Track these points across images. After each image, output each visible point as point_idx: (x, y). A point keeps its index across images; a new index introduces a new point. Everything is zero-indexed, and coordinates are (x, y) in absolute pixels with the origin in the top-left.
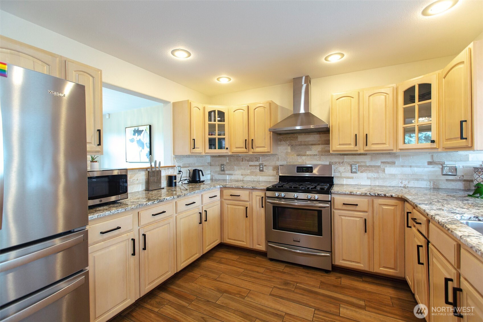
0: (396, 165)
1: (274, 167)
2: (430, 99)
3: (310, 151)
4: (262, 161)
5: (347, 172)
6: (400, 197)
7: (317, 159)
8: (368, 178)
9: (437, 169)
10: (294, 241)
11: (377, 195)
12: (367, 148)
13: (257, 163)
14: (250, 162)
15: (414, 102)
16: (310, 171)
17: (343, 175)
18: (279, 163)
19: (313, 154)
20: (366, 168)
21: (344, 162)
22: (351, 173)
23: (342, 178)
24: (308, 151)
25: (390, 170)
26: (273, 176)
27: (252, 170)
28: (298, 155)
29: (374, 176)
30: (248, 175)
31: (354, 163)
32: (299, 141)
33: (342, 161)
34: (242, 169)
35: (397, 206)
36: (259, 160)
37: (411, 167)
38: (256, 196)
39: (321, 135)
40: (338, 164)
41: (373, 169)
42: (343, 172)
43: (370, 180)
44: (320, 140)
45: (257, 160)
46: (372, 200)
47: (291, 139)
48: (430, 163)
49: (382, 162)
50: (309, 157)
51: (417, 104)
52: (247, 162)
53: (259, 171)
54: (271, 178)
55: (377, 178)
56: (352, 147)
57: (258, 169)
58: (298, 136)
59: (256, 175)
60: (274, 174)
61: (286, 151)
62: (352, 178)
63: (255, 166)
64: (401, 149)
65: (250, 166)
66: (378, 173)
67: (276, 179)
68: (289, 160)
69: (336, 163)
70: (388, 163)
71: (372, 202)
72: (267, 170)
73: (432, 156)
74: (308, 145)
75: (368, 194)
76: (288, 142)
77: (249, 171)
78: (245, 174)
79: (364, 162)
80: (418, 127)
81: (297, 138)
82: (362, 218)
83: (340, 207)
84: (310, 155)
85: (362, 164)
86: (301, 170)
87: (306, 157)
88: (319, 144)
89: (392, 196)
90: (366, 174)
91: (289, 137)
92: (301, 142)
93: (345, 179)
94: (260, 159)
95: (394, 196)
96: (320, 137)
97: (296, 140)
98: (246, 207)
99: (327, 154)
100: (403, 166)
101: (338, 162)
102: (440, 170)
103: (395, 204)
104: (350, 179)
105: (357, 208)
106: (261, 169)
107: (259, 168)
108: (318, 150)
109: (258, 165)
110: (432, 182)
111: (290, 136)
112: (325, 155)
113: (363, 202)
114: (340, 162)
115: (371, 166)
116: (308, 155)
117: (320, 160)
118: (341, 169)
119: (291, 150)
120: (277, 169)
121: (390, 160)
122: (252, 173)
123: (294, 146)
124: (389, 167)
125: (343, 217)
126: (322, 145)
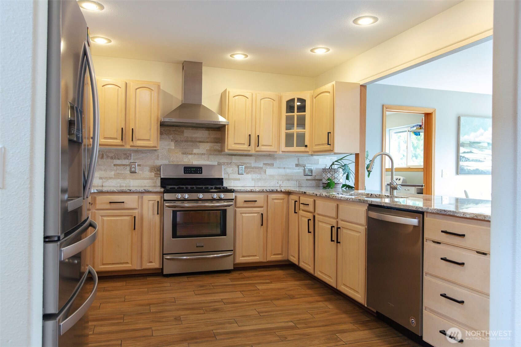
0: (274, 166)
1: (151, 167)
2: (305, 111)
3: (198, 150)
4: (134, 159)
5: (234, 174)
6: (287, 191)
7: (205, 159)
8: (252, 180)
9: (300, 170)
10: (197, 247)
11: (271, 190)
12: (258, 149)
13: (126, 162)
14: (114, 160)
15: (294, 113)
16: (199, 172)
17: (230, 177)
18: (159, 163)
19: (200, 152)
20: (251, 169)
21: (232, 163)
22: (238, 174)
23: (230, 180)
24: (195, 149)
25: (270, 171)
26: (150, 179)
27: (118, 171)
28: (183, 154)
29: (257, 178)
30: (111, 178)
31: (241, 164)
32: (184, 136)
33: (230, 162)
34: (101, 170)
35: (284, 199)
36: (129, 158)
37: (284, 168)
38: (149, 201)
39: (211, 132)
40: (226, 165)
41: (257, 170)
42: (230, 174)
43: (254, 181)
44: (209, 138)
45: (127, 157)
46: (267, 196)
47: (175, 134)
48: (297, 165)
49: (264, 164)
50: (196, 156)
51: (296, 114)
52: (109, 160)
53: (129, 172)
54: (146, 181)
55: (260, 179)
56: (245, 147)
57: (127, 169)
58: (185, 130)
59: (125, 178)
60: (152, 177)
61: (168, 147)
62: (239, 180)
63: (124, 165)
64: (283, 152)
65: (114, 165)
66: (261, 174)
67: (154, 183)
68: (172, 158)
69: (224, 163)
70: (268, 165)
71: (267, 197)
72: (141, 171)
73: (298, 159)
74: (195, 142)
75: (265, 191)
76: (171, 136)
77: (113, 173)
78: (106, 177)
79: (250, 163)
80: (297, 133)
81: (183, 132)
82: (259, 213)
83: (241, 205)
84: (198, 154)
85: (248, 165)
86: (188, 171)
87: (193, 156)
88: (208, 142)
89: (281, 191)
90: (251, 175)
91: (173, 131)
92: (187, 137)
93: (232, 181)
94: (131, 156)
95: (283, 191)
96: (209, 134)
97: (181, 135)
98: (134, 216)
99: (216, 153)
100: (279, 168)
101: (226, 163)
102: (302, 171)
103: (283, 198)
104: (237, 181)
105: (256, 204)
106: (133, 169)
107: (129, 168)
108: (206, 149)
109: (128, 164)
110: (298, 182)
111: (174, 129)
112: (213, 154)
113: (260, 198)
114: (228, 163)
115: (256, 168)
116: (195, 154)
117: (208, 160)
118: (229, 170)
119: (175, 146)
120: (156, 169)
121: (270, 162)
122: (118, 176)
123: (179, 142)
124: (269, 168)
125: (243, 215)
126: (211, 144)
